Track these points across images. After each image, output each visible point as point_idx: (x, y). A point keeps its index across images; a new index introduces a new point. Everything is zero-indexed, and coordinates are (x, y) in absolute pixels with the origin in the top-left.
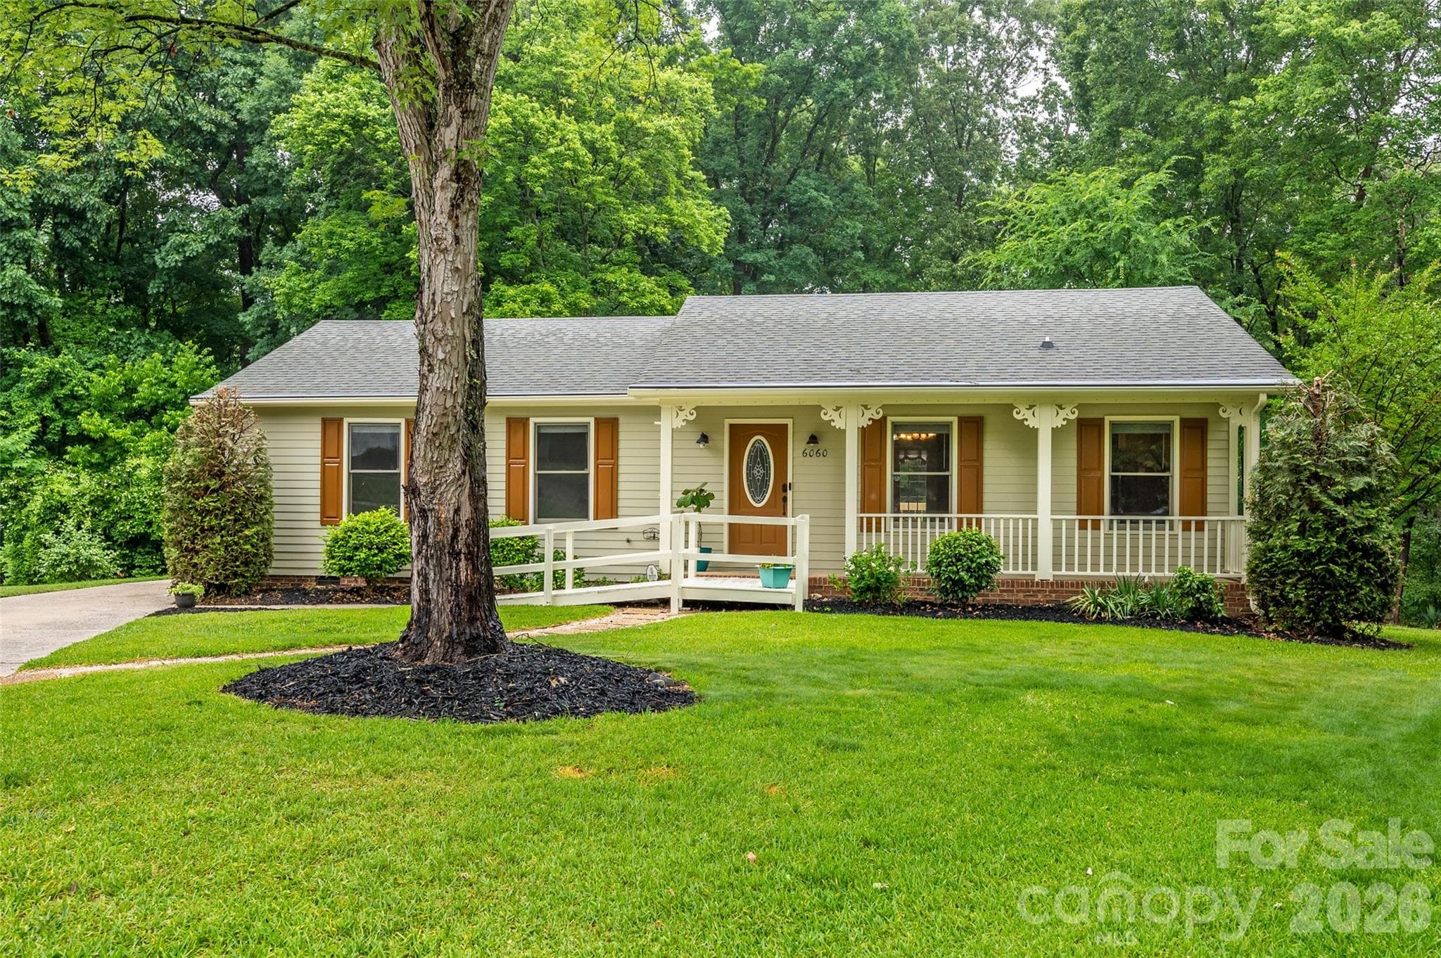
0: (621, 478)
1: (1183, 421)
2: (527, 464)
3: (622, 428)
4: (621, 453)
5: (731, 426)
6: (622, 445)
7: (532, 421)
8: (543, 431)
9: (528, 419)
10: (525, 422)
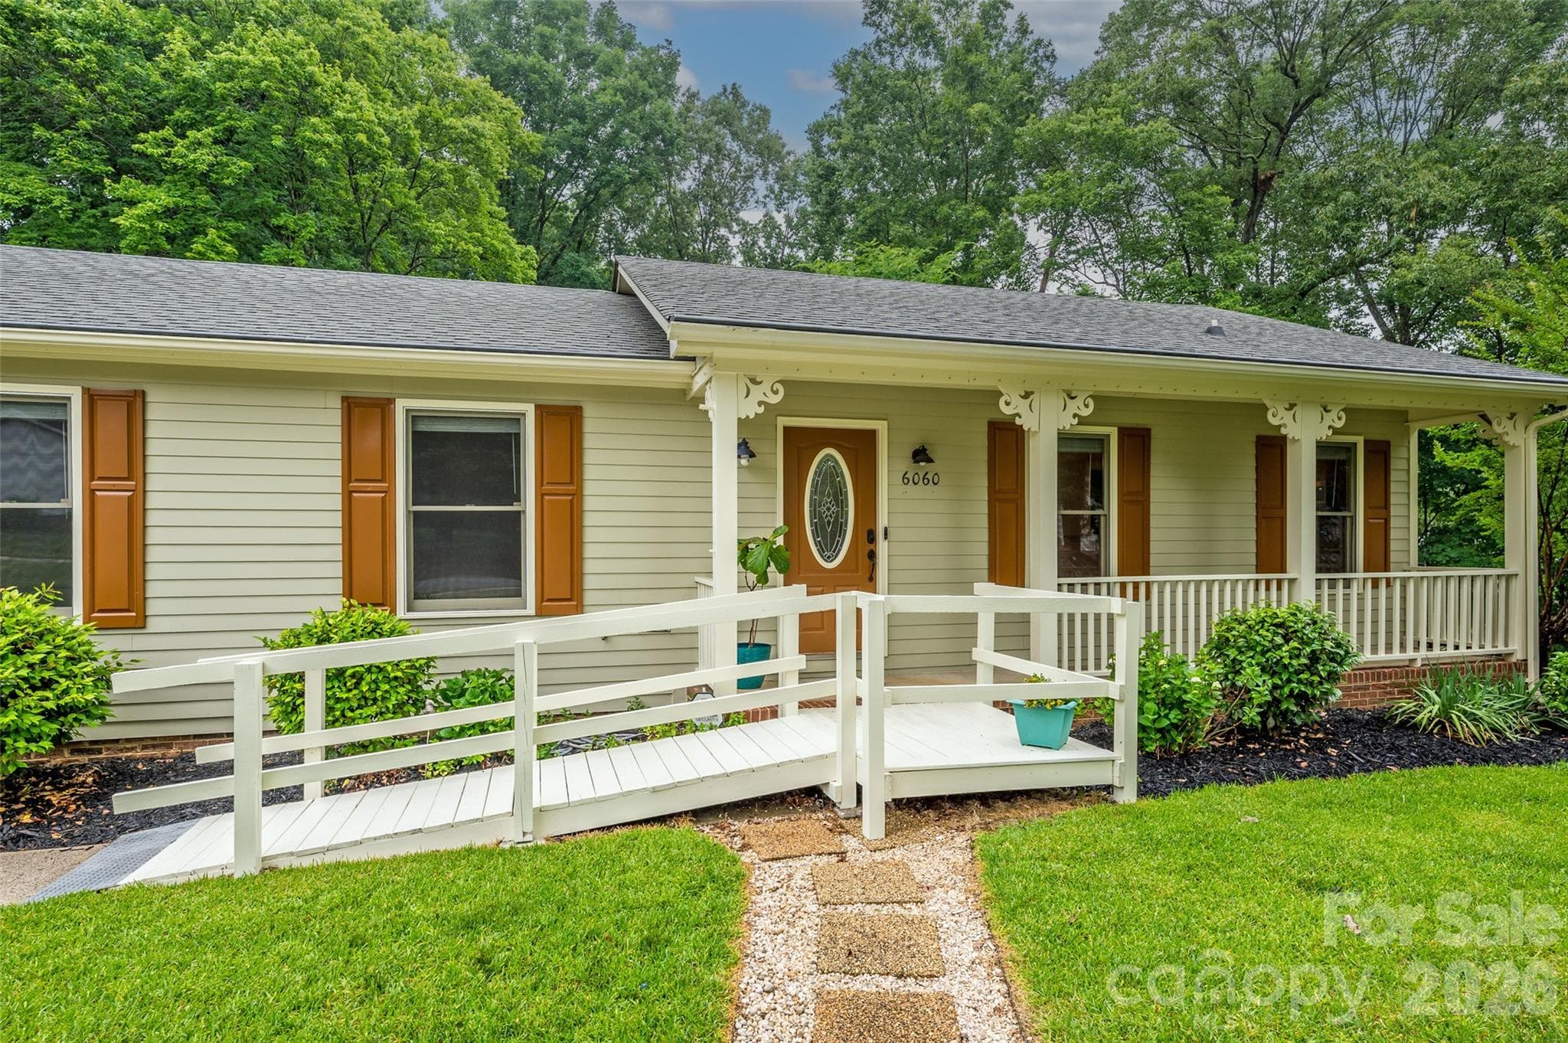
0: (589, 519)
1: (1366, 442)
2: (389, 493)
3: (589, 425)
4: (589, 473)
5: (786, 429)
6: (589, 457)
7: (401, 405)
8: (423, 427)
9: (391, 401)
10: (383, 407)
